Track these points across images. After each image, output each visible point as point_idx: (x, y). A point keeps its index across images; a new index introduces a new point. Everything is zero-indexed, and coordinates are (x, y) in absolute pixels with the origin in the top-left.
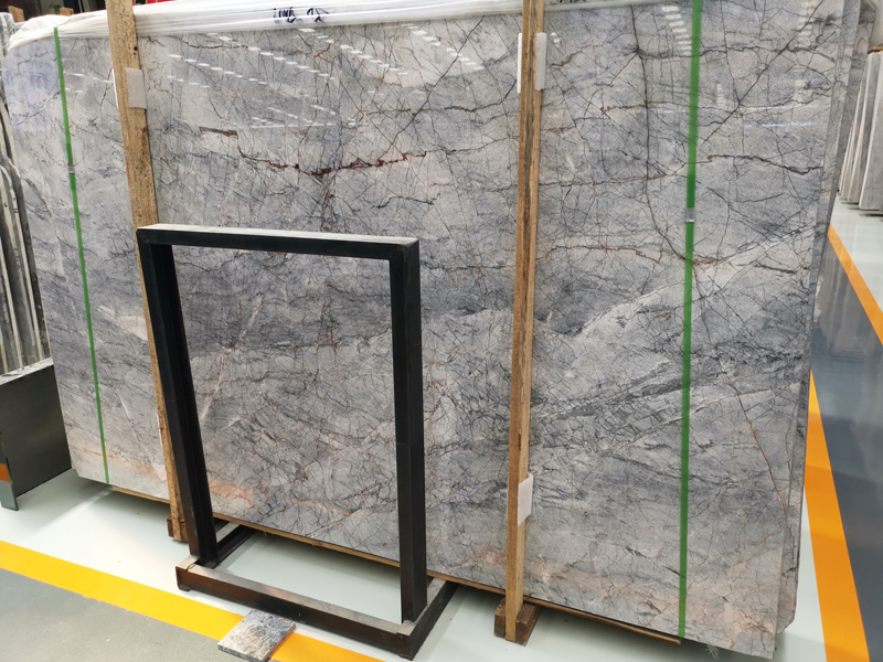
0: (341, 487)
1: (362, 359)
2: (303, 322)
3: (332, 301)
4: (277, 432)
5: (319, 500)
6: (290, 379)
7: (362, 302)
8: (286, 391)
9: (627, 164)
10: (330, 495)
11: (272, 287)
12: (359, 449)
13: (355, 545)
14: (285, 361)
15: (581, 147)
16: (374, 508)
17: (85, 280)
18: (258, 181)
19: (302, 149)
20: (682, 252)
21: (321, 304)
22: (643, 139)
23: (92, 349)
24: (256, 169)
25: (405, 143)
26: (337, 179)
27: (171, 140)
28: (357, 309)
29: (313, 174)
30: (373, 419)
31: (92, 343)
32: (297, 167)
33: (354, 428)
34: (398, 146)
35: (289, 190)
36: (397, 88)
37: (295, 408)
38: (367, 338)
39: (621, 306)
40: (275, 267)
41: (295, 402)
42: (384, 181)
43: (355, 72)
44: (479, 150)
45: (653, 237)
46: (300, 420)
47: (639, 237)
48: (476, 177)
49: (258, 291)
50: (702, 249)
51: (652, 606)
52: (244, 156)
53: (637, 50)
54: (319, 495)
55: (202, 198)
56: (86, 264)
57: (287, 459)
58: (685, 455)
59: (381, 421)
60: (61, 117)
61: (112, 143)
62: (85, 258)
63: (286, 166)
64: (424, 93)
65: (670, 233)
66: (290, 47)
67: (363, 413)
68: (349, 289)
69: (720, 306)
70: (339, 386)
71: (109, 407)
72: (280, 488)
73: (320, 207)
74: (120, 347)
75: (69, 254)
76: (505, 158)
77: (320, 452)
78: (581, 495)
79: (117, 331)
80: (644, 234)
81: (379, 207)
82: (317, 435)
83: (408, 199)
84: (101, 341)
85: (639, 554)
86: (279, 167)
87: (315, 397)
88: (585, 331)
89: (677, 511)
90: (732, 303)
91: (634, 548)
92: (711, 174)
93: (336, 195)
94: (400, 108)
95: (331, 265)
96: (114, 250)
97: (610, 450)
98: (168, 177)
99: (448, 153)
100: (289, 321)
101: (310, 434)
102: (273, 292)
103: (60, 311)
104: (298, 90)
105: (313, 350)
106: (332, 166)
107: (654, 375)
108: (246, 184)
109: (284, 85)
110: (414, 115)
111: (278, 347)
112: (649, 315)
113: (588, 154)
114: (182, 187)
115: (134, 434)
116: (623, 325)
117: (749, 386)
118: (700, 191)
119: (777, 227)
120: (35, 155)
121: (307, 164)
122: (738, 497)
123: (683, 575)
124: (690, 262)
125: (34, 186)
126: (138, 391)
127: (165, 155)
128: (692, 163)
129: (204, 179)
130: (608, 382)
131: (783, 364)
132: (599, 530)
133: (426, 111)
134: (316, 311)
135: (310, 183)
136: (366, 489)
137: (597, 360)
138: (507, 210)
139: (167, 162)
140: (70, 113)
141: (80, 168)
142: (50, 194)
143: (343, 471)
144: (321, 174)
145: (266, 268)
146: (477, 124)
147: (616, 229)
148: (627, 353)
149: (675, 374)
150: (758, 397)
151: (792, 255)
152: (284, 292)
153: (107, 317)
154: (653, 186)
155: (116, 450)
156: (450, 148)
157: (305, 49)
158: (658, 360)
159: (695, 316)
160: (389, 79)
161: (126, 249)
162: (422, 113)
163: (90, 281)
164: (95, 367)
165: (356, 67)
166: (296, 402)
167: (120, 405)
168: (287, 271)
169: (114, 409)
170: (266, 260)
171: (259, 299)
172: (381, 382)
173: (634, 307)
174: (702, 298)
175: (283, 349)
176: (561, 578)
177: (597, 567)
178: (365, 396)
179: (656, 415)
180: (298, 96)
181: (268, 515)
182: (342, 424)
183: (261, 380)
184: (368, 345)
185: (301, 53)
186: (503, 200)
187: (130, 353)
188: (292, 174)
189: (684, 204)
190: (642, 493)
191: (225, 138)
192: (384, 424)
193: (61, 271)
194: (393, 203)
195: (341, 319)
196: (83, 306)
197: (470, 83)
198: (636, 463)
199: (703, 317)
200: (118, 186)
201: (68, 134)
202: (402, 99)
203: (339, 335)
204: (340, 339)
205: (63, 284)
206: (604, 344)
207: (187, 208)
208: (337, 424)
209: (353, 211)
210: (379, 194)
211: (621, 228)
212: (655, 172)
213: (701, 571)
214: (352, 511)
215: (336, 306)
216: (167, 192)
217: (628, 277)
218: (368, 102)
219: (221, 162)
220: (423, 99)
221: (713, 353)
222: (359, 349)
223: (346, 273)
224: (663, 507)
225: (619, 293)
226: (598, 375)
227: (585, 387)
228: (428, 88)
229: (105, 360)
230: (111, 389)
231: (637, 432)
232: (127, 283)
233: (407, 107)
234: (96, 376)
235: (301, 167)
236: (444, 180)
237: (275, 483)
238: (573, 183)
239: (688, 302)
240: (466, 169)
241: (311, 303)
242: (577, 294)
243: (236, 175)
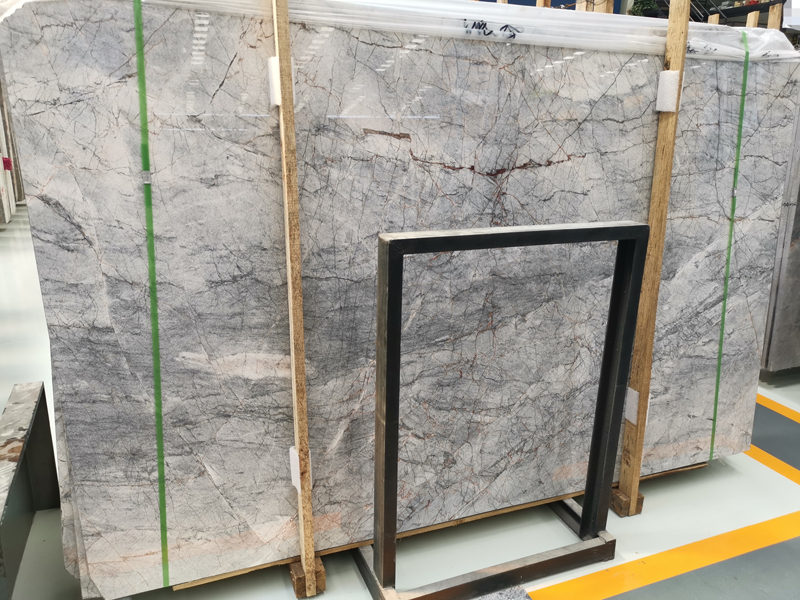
0: (489, 457)
1: (518, 334)
2: (465, 314)
3: (495, 288)
4: (426, 429)
5: (466, 479)
6: (445, 372)
7: (523, 284)
8: (440, 385)
9: (707, 161)
10: (477, 469)
11: (435, 286)
12: (509, 416)
13: (498, 506)
14: (442, 356)
15: (684, 150)
16: (518, 464)
17: (155, 324)
18: (428, 183)
19: (479, 152)
20: (729, 215)
21: (484, 293)
22: (716, 146)
23: (159, 415)
24: (429, 171)
25: (570, 146)
26: (510, 178)
27: (324, 143)
28: (517, 291)
29: (488, 174)
30: (523, 385)
31: (159, 405)
32: (472, 168)
33: (505, 398)
34: (565, 149)
35: (462, 191)
36: (568, 102)
37: (449, 399)
38: (524, 315)
39: (697, 254)
40: (441, 266)
41: (449, 393)
42: (551, 178)
43: (535, 85)
44: (623, 152)
45: (716, 208)
46: (454, 408)
47: (709, 208)
48: (620, 172)
49: (418, 293)
50: (738, 213)
51: (698, 448)
52: (416, 159)
53: (718, 89)
54: (467, 474)
55: (358, 204)
56: (160, 303)
57: (436, 452)
58: (721, 343)
59: (530, 384)
60: (136, 109)
61: (228, 145)
62: (159, 295)
63: (461, 168)
64: (588, 107)
65: (725, 204)
66: (477, 58)
67: (515, 383)
68: (512, 275)
69: (743, 246)
70: (495, 365)
71: (181, 481)
72: (425, 486)
73: (491, 204)
74: (212, 399)
75: (126, 294)
76: (640, 157)
77: (472, 431)
78: (666, 390)
79: (208, 379)
80: (712, 206)
81: (545, 200)
82: (469, 418)
83: (569, 192)
84: (177, 400)
85: (694, 417)
86: (454, 169)
87: (470, 382)
88: (677, 275)
89: (714, 380)
90: (748, 243)
91: (691, 414)
92: (745, 166)
93: (508, 192)
94: (569, 118)
95: (497, 256)
96: (216, 278)
97: (684, 353)
98: (314, 182)
99: (602, 155)
100: (450, 316)
101: (461, 419)
102: (435, 290)
103: (98, 378)
104: (481, 97)
105: (472, 337)
106: (506, 167)
107: (710, 296)
108: (414, 187)
109: (467, 92)
110: (580, 124)
111: (435, 344)
112: (711, 257)
113: (688, 154)
114: (333, 194)
115: (225, 502)
116: (697, 267)
117: (751, 291)
118: (739, 177)
119: (768, 196)
121: (483, 166)
122: (742, 359)
123: (714, 420)
124: (732, 220)
125: (57, 204)
126: (236, 445)
127: (313, 159)
128: (737, 160)
129: (365, 184)
130: (687, 307)
131: (765, 274)
132: (674, 410)
133: (589, 121)
134: (479, 300)
135: (484, 182)
136: (513, 449)
137: (682, 293)
138: (638, 196)
139: (314, 167)
140: (150, 103)
141: (165, 174)
142: (93, 213)
143: (491, 443)
144: (494, 174)
145: (430, 268)
146: (623, 133)
147: (699, 203)
148: (699, 284)
149: (720, 293)
150: (755, 296)
151: (773, 212)
152: (447, 289)
153: (191, 365)
154: (719, 174)
155: (190, 534)
156: (603, 150)
157: (491, 61)
158: (715, 284)
159: (732, 254)
160: (563, 93)
161: (237, 273)
162: (586, 123)
163: (163, 324)
164: (160, 437)
165: (536, 81)
166: (451, 393)
167: (202, 473)
168: (452, 268)
169: (191, 483)
170: (431, 260)
171: (419, 301)
172: (534, 351)
173: (704, 254)
174: (736, 242)
175: (439, 346)
176: (649, 455)
177: (671, 437)
178: (518, 367)
179: (709, 322)
180: (480, 103)
181: (409, 518)
182: (495, 399)
183: (413, 382)
184: (525, 321)
185: (487, 63)
186: (636, 188)
187: (229, 402)
188: (466, 176)
189: (732, 187)
190: (699, 375)
191: (395, 141)
192: (532, 387)
193: (104, 318)
194: (556, 197)
195: (502, 303)
196: (148, 360)
197: (622, 102)
198: (697, 356)
199: (735, 254)
200: (232, 197)
201: (145, 132)
202: (571, 111)
203: (499, 318)
204: (500, 321)
205: (107, 338)
206: (686, 282)
207: (337, 217)
208: (490, 400)
209: (522, 205)
210: (544, 192)
211: (701, 203)
212: (720, 165)
213: (723, 412)
214: (498, 475)
215: (499, 292)
216: (310, 200)
217: (703, 235)
218: (544, 112)
219: (388, 166)
220: (587, 111)
221: (738, 275)
222: (516, 326)
223: (510, 260)
224: (708, 380)
225: (697, 246)
226: (682, 304)
227: (675, 314)
228: (592, 104)
229: (184, 422)
230: (187, 458)
231: (699, 336)
232: (234, 315)
233: (574, 117)
234: (161, 450)
235: (477, 169)
236: (597, 176)
237: (419, 481)
238: (678, 174)
239: (729, 247)
240: (614, 167)
241: (474, 294)
242: (674, 251)
243: (405, 178)
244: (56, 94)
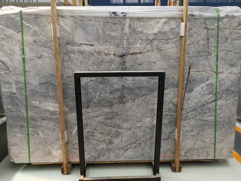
0: (124, 143)
1: (133, 106)
2: (114, 98)
3: (124, 91)
4: (103, 131)
5: (116, 149)
6: (108, 115)
7: (133, 90)
8: (107, 119)
9: (204, 52)
10: (120, 146)
11: (104, 89)
12: (131, 131)
13: (128, 160)
14: (107, 110)
15: (194, 49)
16: (135, 147)
17: (26, 93)
18: (100, 58)
19: (116, 50)
20: (215, 71)
21: (120, 92)
22: (207, 47)
23: (27, 117)
24: (100, 55)
25: (148, 47)
26: (127, 58)
27: (69, 47)
28: (132, 92)
29: (120, 56)
30: (135, 122)
31: (27, 114)
32: (114, 54)
33: (129, 125)
34: (146, 49)
35: (111, 61)
36: (146, 34)
37: (110, 123)
38: (134, 100)
39: (202, 84)
40: (105, 83)
41: (109, 121)
42: (141, 58)
43: (134, 30)
44: (168, 49)
45: (209, 68)
46: (111, 126)
47: (206, 68)
48: (167, 56)
49: (98, 90)
50: (219, 70)
51: (208, 154)
52: (96, 52)
53: (206, 28)
54: (117, 147)
55: (79, 64)
56: (27, 88)
57: (106, 139)
58: (215, 116)
59: (138, 122)
60: (21, 40)
61: (43, 48)
62: (27, 86)
63: (110, 54)
64: (154, 35)
65: (213, 67)
66: (114, 22)
67: (132, 121)
68: (129, 87)
69: (223, 82)
70: (125, 114)
71: (33, 135)
72: (103, 149)
73: (121, 65)
74: (40, 114)
75: (19, 85)
76: (175, 51)
77: (118, 134)
78: (192, 131)
79: (39, 109)
80: (207, 68)
81: (140, 64)
82: (117, 130)
83: (148, 62)
84: (32, 113)
86: (108, 54)
87: (117, 119)
88: (194, 91)
89: (214, 130)
90: (225, 81)
91: (204, 141)
92: (221, 54)
93: (127, 62)
94: (147, 39)
95: (124, 81)
96: (41, 82)
97: (199, 119)
98: (66, 58)
99: (160, 50)
100: (109, 98)
101: (114, 130)
102: (104, 90)
103: (12, 105)
104: (116, 34)
105: (117, 105)
106: (126, 54)
107: (209, 99)
108: (96, 60)
109: (112, 32)
110: (151, 41)
111: (105, 106)
112: (208, 86)
113: (195, 50)
114: (72, 61)
115: (44, 143)
116: (202, 89)
117: (228, 99)
118: (219, 58)
119: (234, 65)
120: (6, 52)
121: (118, 54)
122: (226, 124)
123: (215, 144)
124: (217, 73)
125: (4, 62)
126: (47, 128)
127: (66, 52)
128: (217, 52)
129: (81, 59)
130: (199, 102)
131: (235, 93)
132: (196, 138)
133: (154, 40)
134: (118, 94)
135: (119, 59)
136: (132, 142)
137: (196, 97)
138: (175, 64)
139: (66, 54)
140: (24, 38)
141: (28, 55)
142: (12, 65)
143: (125, 139)
144: (122, 56)
145: (102, 83)
146: (168, 43)
147: (201, 67)
148: (204, 95)
149: (213, 98)
150: (231, 101)
151: (236, 70)
152: (108, 90)
153: (35, 105)
154: (209, 57)
155: (35, 150)
156: (161, 49)
157: (119, 23)
158: (211, 95)
159: (218, 85)
160: (144, 32)
161: (46, 81)
162: (153, 40)
163: (28, 93)
164: (28, 123)
165: (135, 28)
166: (110, 121)
167: (38, 134)
168: (109, 84)
169: (35, 136)
170: (102, 81)
171: (99, 93)
172: (139, 111)
173: (205, 84)
174: (219, 81)
175: (106, 107)
176: (187, 153)
177: (196, 148)
178: (133, 116)
179: (210, 108)
180: (116, 35)
181: (98, 158)
182: (125, 125)
183: (98, 116)
184: (135, 102)
185: (118, 24)
186: (174, 61)
187: (45, 116)
188: (112, 57)
189: (216, 61)
190: (206, 127)
191: (90, 47)
192: (138, 123)
193: (14, 91)
194: (144, 63)
195: (126, 96)
196: (25, 102)
197: (167, 33)
198: (205, 120)
199: (220, 85)
200: (45, 62)
201: (23, 45)
202: (148, 37)
203: (126, 100)
204: (126, 101)
205: (15, 96)
206: (198, 94)
207: (73, 67)
208: (124, 125)
209: (132, 66)
210: (140, 61)
211: (202, 67)
212: (209, 54)
213: (219, 142)
214: (127, 150)
215: (125, 92)
216: (66, 63)
217: (204, 78)
218: (138, 37)
219: (88, 54)
220: (154, 37)
221: (222, 93)
222: (132, 103)
223: (128, 82)
224: (211, 129)
225: (202, 81)
226: (197, 101)
227: (194, 104)
228: (155, 34)
229: (33, 120)
230: (34, 129)
231: (205, 113)
232: (46, 93)
233: (149, 39)
234: (28, 126)
235: (116, 54)
236: (159, 57)
237: (101, 147)
238: (192, 57)
239: (216, 82)
240: (165, 54)
241: (117, 92)
242: (192, 83)
243: (93, 57)
244: (3, 37)
